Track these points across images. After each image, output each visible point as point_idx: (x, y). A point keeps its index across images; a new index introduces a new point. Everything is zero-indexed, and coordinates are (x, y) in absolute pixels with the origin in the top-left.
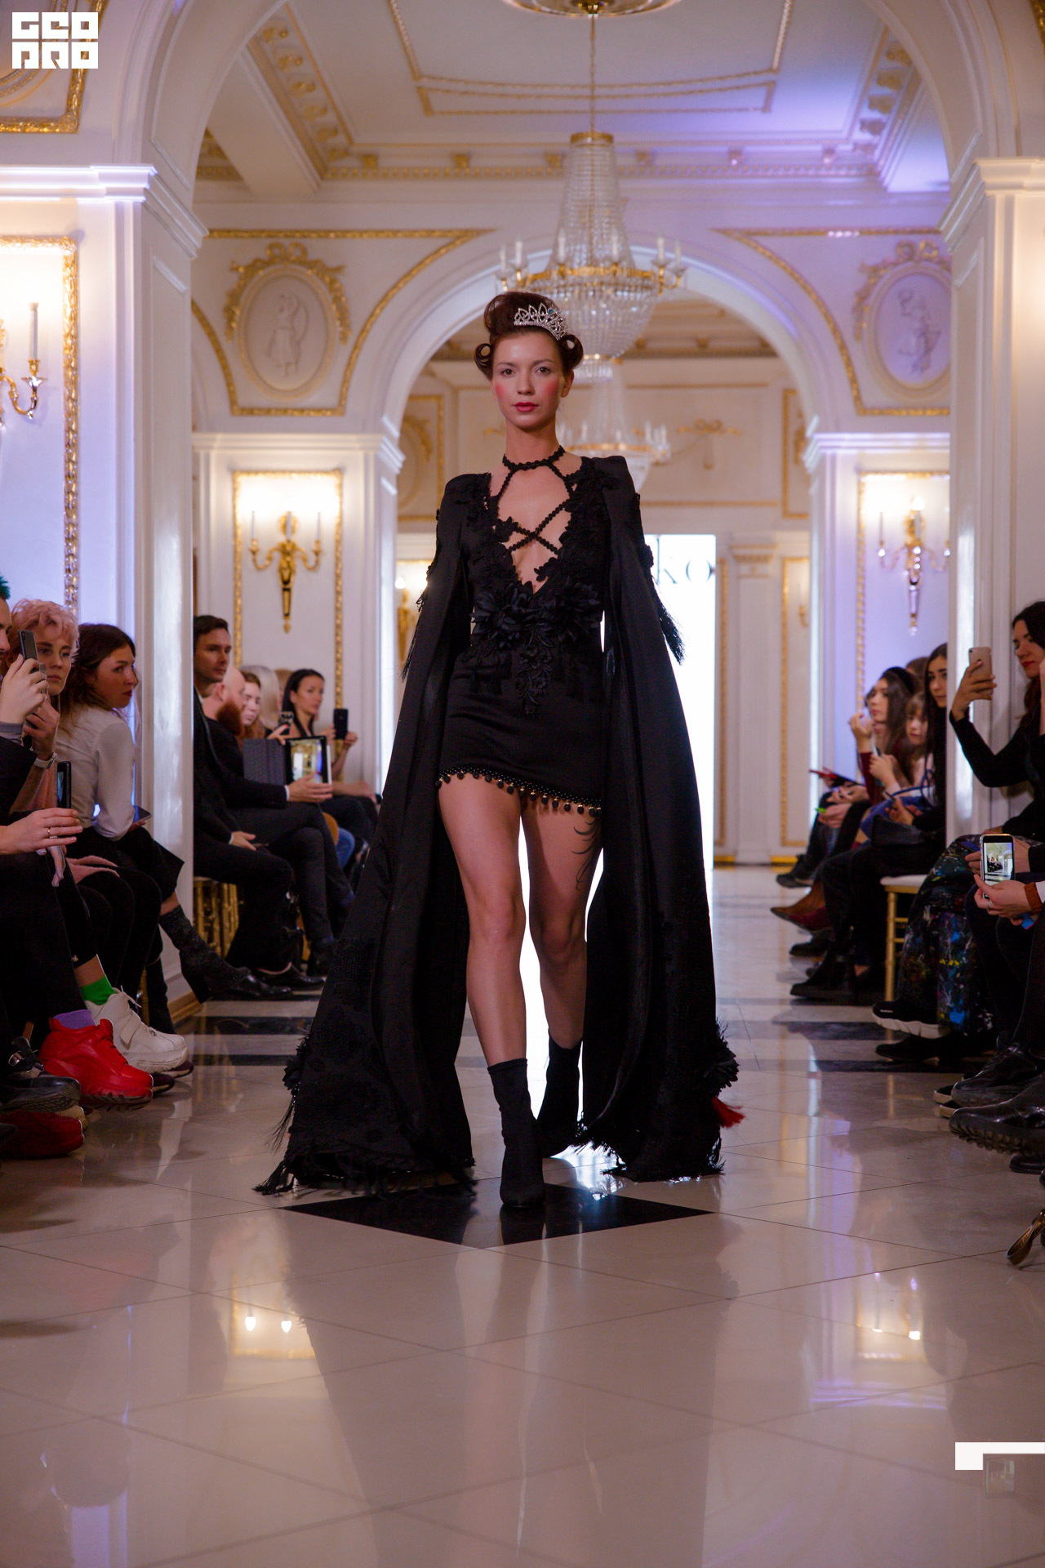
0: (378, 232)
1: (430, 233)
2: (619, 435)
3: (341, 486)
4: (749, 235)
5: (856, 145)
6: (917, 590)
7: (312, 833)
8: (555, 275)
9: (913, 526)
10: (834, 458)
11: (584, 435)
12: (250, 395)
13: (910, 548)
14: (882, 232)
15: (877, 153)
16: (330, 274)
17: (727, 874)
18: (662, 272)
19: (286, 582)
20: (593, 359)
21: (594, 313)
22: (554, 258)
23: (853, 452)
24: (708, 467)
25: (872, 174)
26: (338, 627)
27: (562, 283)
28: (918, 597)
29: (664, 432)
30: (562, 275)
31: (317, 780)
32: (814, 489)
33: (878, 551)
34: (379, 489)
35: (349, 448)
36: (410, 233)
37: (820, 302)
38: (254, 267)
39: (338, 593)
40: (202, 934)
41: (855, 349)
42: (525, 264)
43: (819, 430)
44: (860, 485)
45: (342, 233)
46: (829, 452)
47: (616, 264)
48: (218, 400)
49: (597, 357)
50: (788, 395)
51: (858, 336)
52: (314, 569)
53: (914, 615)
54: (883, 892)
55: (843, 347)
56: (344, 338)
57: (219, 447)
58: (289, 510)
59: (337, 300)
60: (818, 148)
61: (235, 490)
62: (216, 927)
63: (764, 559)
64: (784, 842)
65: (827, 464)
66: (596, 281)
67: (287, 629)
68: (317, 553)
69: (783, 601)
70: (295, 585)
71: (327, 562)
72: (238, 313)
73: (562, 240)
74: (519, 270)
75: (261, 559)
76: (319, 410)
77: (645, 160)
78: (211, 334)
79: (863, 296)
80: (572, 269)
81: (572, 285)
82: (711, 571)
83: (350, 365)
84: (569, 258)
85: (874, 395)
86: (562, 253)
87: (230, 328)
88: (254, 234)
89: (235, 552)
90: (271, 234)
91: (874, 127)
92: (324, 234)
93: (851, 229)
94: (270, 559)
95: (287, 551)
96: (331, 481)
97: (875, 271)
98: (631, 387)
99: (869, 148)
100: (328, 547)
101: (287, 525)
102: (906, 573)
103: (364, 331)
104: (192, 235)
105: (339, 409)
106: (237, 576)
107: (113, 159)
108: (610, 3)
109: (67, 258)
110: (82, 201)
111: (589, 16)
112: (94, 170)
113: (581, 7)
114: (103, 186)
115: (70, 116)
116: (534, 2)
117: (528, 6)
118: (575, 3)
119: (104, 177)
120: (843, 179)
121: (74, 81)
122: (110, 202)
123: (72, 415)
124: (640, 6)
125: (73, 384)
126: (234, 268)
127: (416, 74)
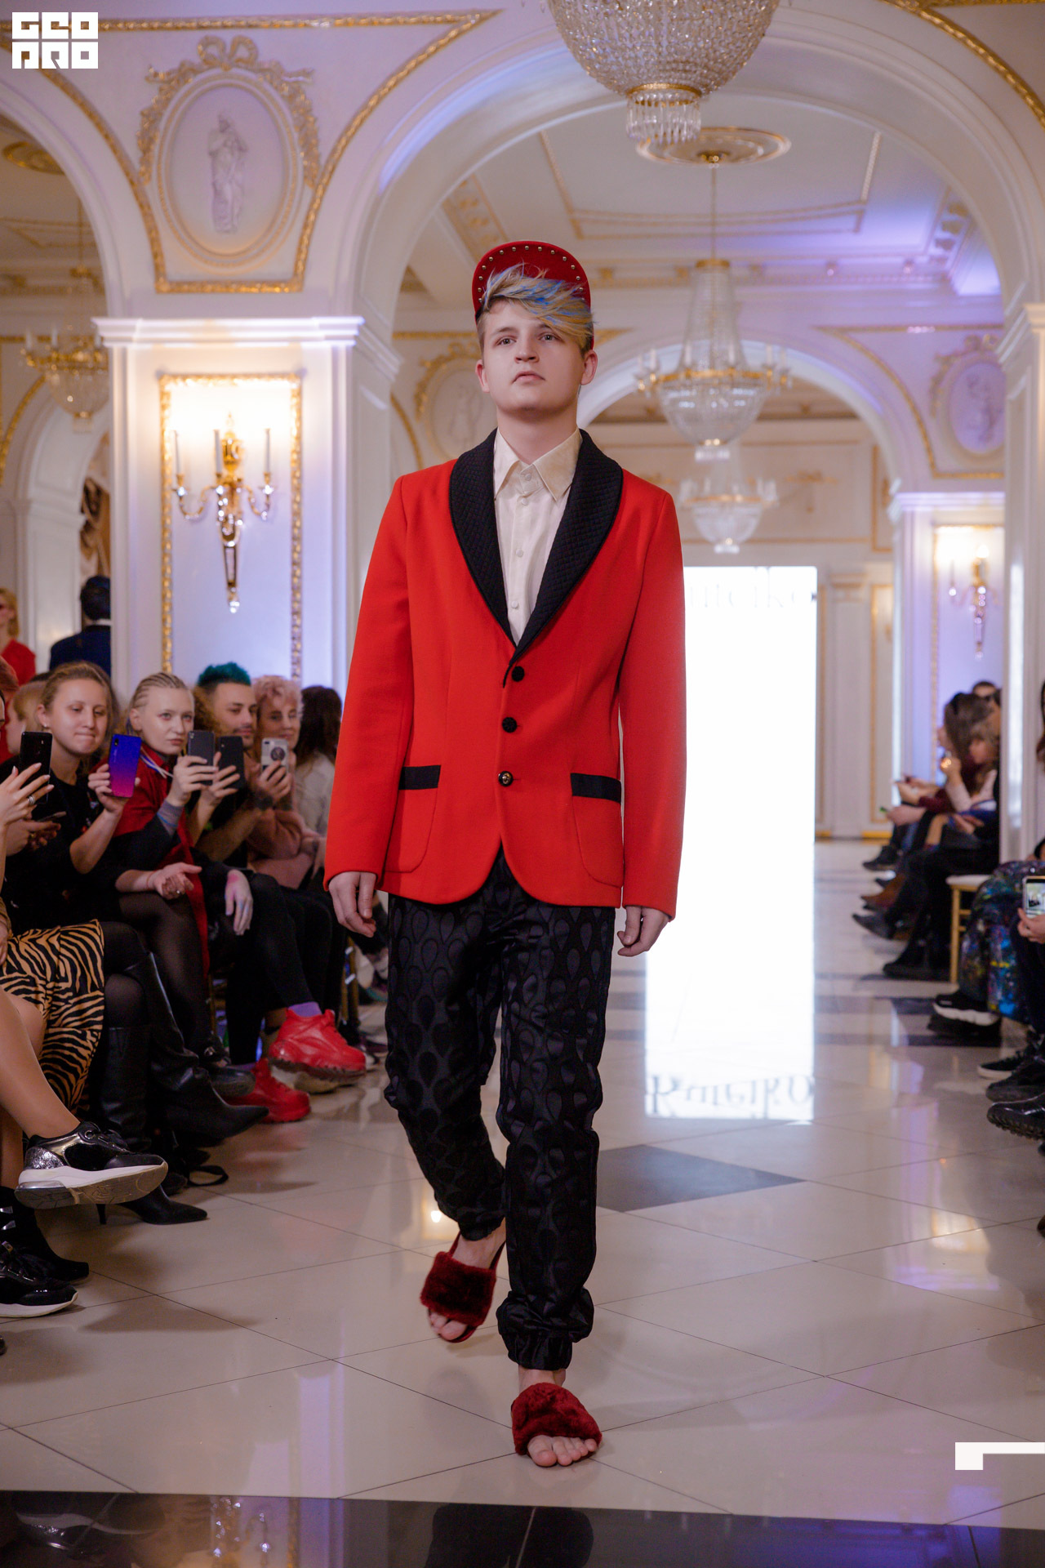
2: (735, 488)
4: (843, 331)
5: (932, 258)
6: (983, 623)
8: (682, 376)
9: (979, 569)
10: (913, 514)
11: (707, 488)
13: (976, 587)
14: (953, 327)
15: (949, 264)
17: (827, 848)
18: (770, 373)
20: (713, 445)
21: (714, 405)
22: (681, 364)
23: (928, 509)
24: (810, 509)
25: (944, 281)
27: (688, 382)
28: (983, 629)
29: (772, 486)
30: (688, 377)
32: (896, 538)
33: (948, 591)
37: (901, 385)
38: (438, 362)
41: (932, 425)
42: (658, 368)
43: (902, 490)
44: (935, 538)
46: (909, 509)
47: (733, 368)
49: (717, 442)
50: (875, 451)
51: (933, 413)
53: (980, 644)
54: (949, 890)
55: (920, 422)
60: (899, 260)
63: (856, 586)
64: (873, 820)
65: (906, 520)
66: (716, 382)
69: (871, 620)
72: (425, 398)
73: (688, 349)
74: (653, 372)
77: (758, 272)
78: (403, 416)
79: (937, 380)
80: (697, 371)
81: (697, 385)
82: (813, 597)
84: (694, 364)
85: (947, 461)
86: (688, 360)
87: (418, 411)
88: (438, 335)
90: (452, 335)
91: (946, 244)
93: (928, 325)
97: (947, 360)
98: (746, 444)
99: (941, 260)
102: (971, 609)
104: (390, 363)
107: (330, 312)
108: (728, 154)
109: (293, 391)
110: (305, 345)
111: (711, 166)
112: (315, 321)
113: (703, 157)
114: (322, 334)
115: (296, 279)
116: (666, 154)
117: (660, 157)
118: (699, 155)
119: (322, 327)
120: (920, 284)
121: (299, 251)
122: (327, 346)
123: (297, 514)
124: (752, 157)
125: (298, 489)
126: (422, 364)
127: (570, 209)
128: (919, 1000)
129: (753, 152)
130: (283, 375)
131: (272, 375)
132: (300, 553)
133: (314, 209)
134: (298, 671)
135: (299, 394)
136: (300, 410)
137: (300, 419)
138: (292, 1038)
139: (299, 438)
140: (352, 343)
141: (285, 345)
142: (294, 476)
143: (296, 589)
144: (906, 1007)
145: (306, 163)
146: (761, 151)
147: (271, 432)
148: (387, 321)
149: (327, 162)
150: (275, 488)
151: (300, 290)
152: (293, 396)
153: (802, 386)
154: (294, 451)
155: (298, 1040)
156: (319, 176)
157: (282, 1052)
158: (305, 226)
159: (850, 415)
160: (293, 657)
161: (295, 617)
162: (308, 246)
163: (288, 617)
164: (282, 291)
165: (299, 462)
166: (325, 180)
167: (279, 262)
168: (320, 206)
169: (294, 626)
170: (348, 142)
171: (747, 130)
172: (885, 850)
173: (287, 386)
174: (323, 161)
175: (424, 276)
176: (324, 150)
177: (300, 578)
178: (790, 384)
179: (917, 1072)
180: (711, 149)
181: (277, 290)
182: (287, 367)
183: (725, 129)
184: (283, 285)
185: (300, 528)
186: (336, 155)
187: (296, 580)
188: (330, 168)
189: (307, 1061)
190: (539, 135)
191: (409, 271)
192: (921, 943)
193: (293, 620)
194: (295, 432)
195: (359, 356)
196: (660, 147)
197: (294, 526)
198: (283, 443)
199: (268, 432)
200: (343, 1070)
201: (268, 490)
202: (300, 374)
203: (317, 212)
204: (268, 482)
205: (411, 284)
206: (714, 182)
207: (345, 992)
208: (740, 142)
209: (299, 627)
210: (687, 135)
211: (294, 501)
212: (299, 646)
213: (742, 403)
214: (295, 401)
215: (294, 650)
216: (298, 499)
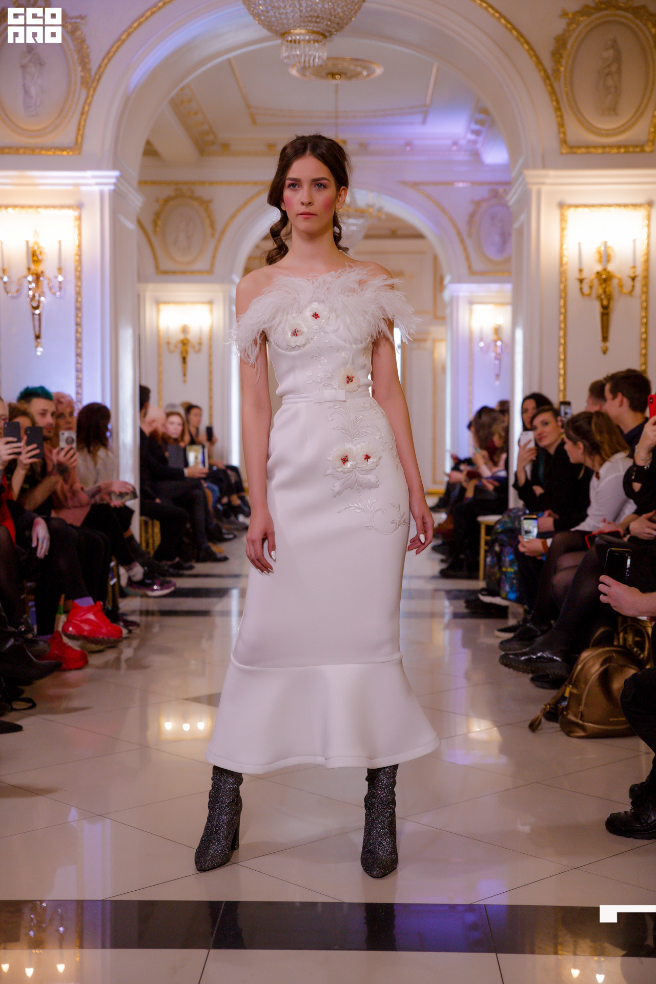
0: (230, 183)
1: (255, 183)
3: (211, 311)
4: (415, 185)
5: (469, 141)
6: (500, 363)
7: (197, 492)
9: (497, 331)
10: (458, 297)
12: (166, 264)
13: (496, 341)
14: (482, 184)
15: (479, 145)
16: (206, 204)
18: (371, 210)
19: (184, 359)
23: (467, 294)
25: (476, 155)
26: (210, 382)
28: (500, 368)
31: (201, 466)
32: (448, 311)
33: (479, 344)
34: (230, 310)
35: (215, 291)
36: (246, 183)
37: (451, 219)
38: (167, 200)
39: (210, 364)
40: (144, 545)
41: (469, 243)
43: (452, 282)
44: (471, 311)
45: (212, 183)
46: (455, 294)
47: (349, 206)
48: (150, 268)
50: (436, 259)
51: (470, 235)
52: (199, 351)
53: (498, 376)
54: (478, 525)
55: (462, 241)
56: (213, 235)
57: (150, 291)
58: (185, 322)
59: (209, 217)
60: (449, 142)
61: (158, 311)
62: (151, 541)
63: (424, 340)
64: (434, 482)
65: (454, 300)
67: (185, 382)
68: (200, 344)
69: (433, 361)
70: (190, 359)
71: (205, 348)
72: (159, 223)
75: (172, 347)
76: (200, 272)
77: (364, 147)
78: (146, 233)
79: (472, 216)
83: (216, 249)
85: (478, 265)
87: (155, 232)
88: (168, 183)
89: (159, 345)
90: (176, 183)
91: (477, 133)
92: (202, 183)
93: (467, 182)
94: (176, 346)
95: (184, 343)
96: (206, 308)
97: (478, 203)
99: (474, 142)
100: (205, 340)
101: (185, 330)
102: (493, 355)
103: (223, 232)
104: (136, 201)
105: (210, 271)
106: (159, 355)
107: (98, 167)
108: (345, 74)
109: (75, 217)
110: (83, 188)
111: (334, 82)
112: (89, 173)
113: (330, 76)
114: (93, 181)
115: (76, 147)
116: (308, 73)
117: (304, 75)
118: (328, 74)
119: (94, 177)
120: (462, 157)
121: (79, 129)
122: (97, 189)
123: (78, 294)
124: (360, 76)
125: (79, 278)
126: (157, 201)
127: (248, 106)
128: (460, 591)
129: (360, 73)
130: (69, 207)
131: (62, 207)
132: (81, 318)
133: (88, 103)
134: (80, 391)
135: (79, 218)
136: (80, 228)
137: (80, 234)
138: (77, 620)
139: (80, 246)
140: (112, 187)
141: (70, 188)
142: (76, 270)
143: (78, 340)
144: (452, 595)
145: (82, 74)
146: (365, 73)
147: (62, 243)
148: (134, 174)
149: (96, 74)
150: (65, 277)
151: (80, 153)
152: (76, 220)
153: (391, 218)
154: (76, 255)
155: (80, 621)
156: (91, 82)
157: (71, 629)
158: (82, 114)
159: (420, 236)
160: (77, 383)
161: (78, 357)
162: (84, 127)
163: (73, 358)
164: (68, 153)
165: (79, 261)
166: (94, 85)
167: (66, 135)
168: (91, 102)
169: (77, 363)
170: (109, 60)
171: (357, 60)
172: (441, 500)
173: (72, 214)
174: (93, 72)
175: (158, 145)
176: (94, 66)
177: (81, 333)
178: (383, 216)
179: (459, 634)
180: (335, 71)
181: (65, 153)
182: (72, 201)
183: (343, 59)
184: (68, 150)
185: (80, 303)
186: (101, 70)
187: (78, 335)
188: (97, 77)
189: (85, 633)
190: (229, 60)
191: (148, 143)
192: (462, 556)
193: (77, 360)
194: (77, 243)
195: (117, 197)
196: (304, 69)
197: (77, 301)
198: (70, 248)
199: (60, 242)
200: (109, 639)
201: (60, 278)
202: (79, 206)
203: (89, 105)
204: (60, 273)
205: (150, 151)
206: (336, 91)
207: (110, 589)
208: (352, 67)
209: (81, 364)
210: (318, 62)
211: (77, 286)
212: (80, 376)
213: (354, 228)
214: (77, 223)
215: (77, 378)
216: (79, 284)
